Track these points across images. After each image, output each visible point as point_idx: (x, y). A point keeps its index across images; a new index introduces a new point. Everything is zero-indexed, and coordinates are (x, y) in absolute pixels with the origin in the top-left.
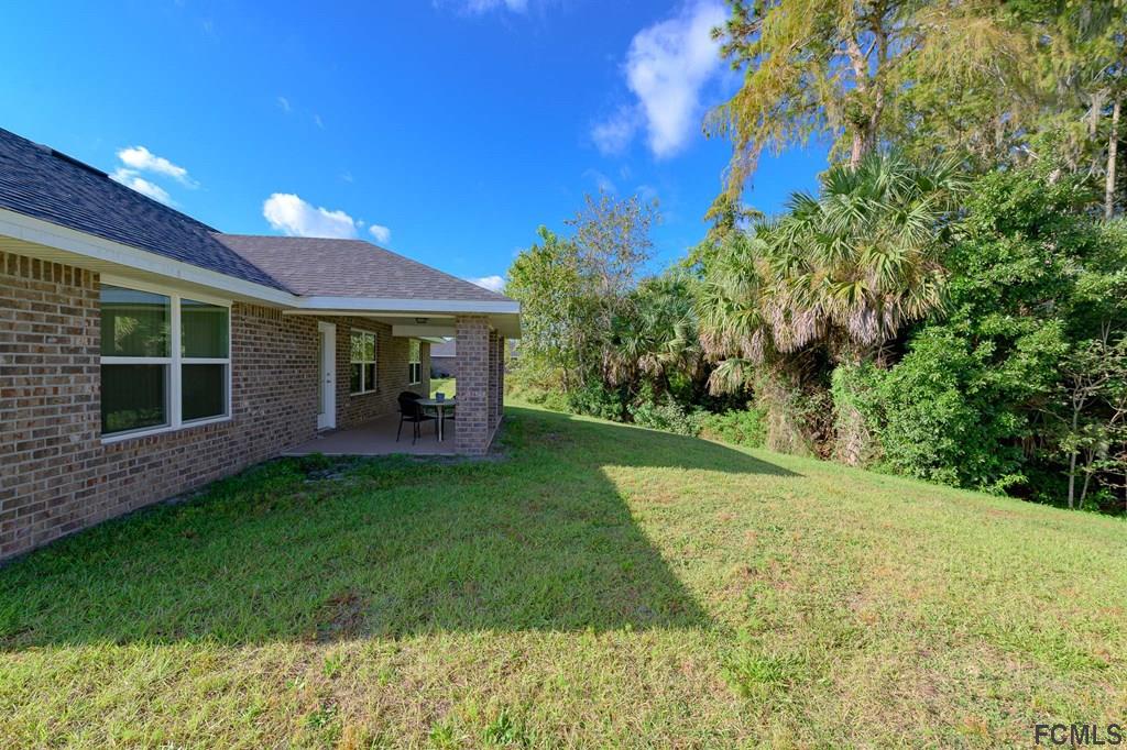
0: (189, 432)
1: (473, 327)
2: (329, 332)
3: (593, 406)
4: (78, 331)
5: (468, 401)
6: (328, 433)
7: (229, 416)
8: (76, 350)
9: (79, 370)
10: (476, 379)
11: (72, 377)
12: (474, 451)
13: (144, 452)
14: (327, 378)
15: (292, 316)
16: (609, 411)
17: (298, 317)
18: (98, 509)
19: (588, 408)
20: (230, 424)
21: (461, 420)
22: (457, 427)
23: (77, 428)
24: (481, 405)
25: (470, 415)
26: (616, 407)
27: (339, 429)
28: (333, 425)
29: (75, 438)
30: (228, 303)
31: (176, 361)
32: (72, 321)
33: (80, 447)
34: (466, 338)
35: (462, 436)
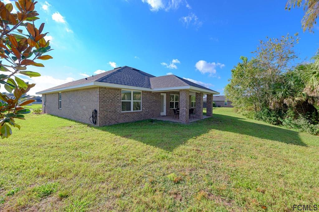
0: (134, 112)
2: (165, 95)
3: (263, 117)
4: (118, 97)
5: (182, 110)
6: (164, 116)
7: (141, 111)
8: (118, 99)
9: (119, 102)
10: (184, 105)
11: (118, 103)
13: (127, 114)
14: (164, 105)
15: (154, 93)
16: (270, 120)
17: (156, 93)
18: (121, 121)
19: (262, 118)
20: (141, 112)
22: (180, 116)
23: (118, 110)
24: (185, 111)
26: (273, 118)
27: (167, 116)
28: (165, 115)
29: (118, 111)
30: (141, 91)
31: (132, 101)
32: (118, 96)
33: (119, 112)
34: (182, 95)
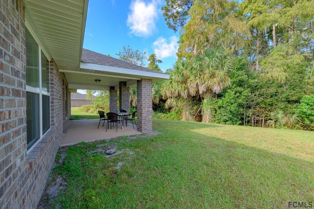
0: (49, 141)
1: (148, 84)
5: (146, 112)
7: (50, 128)
10: (149, 103)
12: (149, 131)
21: (144, 119)
22: (143, 123)
24: (151, 113)
25: (147, 117)
34: (145, 87)
35: (145, 125)
